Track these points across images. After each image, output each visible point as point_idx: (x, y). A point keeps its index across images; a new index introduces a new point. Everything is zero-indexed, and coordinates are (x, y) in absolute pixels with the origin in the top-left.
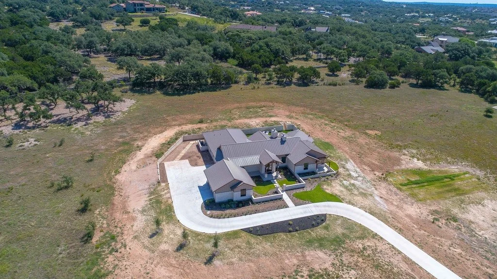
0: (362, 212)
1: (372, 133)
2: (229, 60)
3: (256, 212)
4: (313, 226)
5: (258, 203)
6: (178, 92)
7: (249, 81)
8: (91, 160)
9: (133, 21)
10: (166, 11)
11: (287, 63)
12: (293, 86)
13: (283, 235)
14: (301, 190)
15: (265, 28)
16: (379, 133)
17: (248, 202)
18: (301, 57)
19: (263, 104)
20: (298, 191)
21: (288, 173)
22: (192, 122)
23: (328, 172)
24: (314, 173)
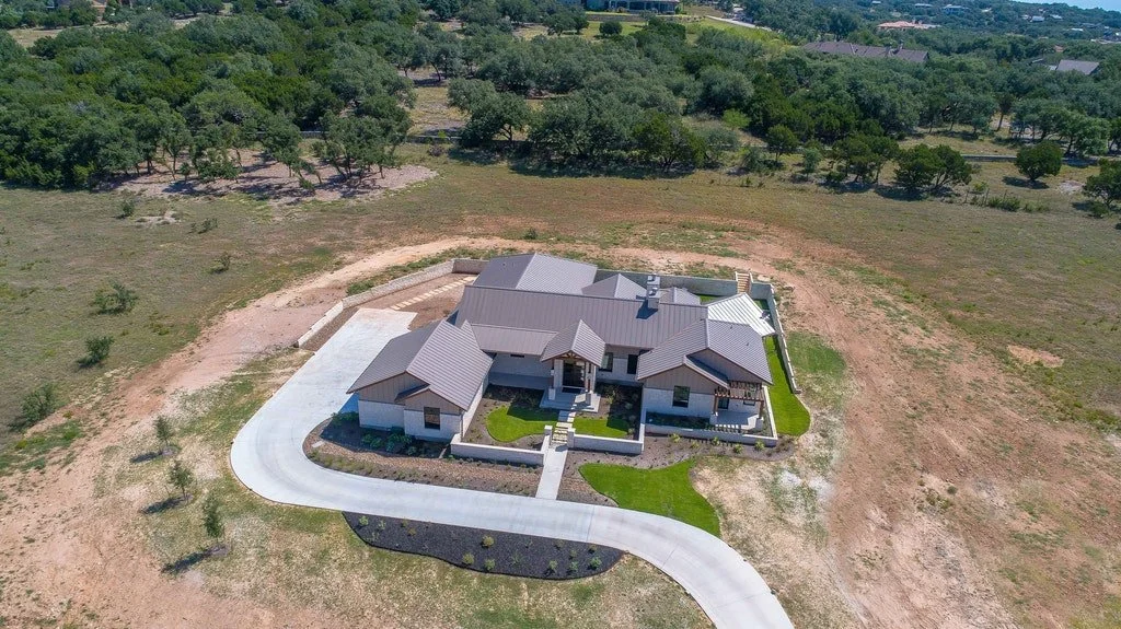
0: (760, 586)
1: (1025, 355)
2: (727, 113)
3: (436, 479)
4: (548, 575)
5: (463, 458)
6: (548, 169)
7: (750, 165)
8: (220, 271)
9: (586, 25)
10: (677, 11)
11: (901, 138)
12: (871, 192)
13: (432, 569)
14: (620, 461)
15: (895, 53)
16: (1051, 361)
17: (436, 447)
18: (958, 128)
19: (735, 222)
20: (605, 460)
21: (626, 405)
22: (508, 234)
23: (750, 432)
24: (702, 422)
